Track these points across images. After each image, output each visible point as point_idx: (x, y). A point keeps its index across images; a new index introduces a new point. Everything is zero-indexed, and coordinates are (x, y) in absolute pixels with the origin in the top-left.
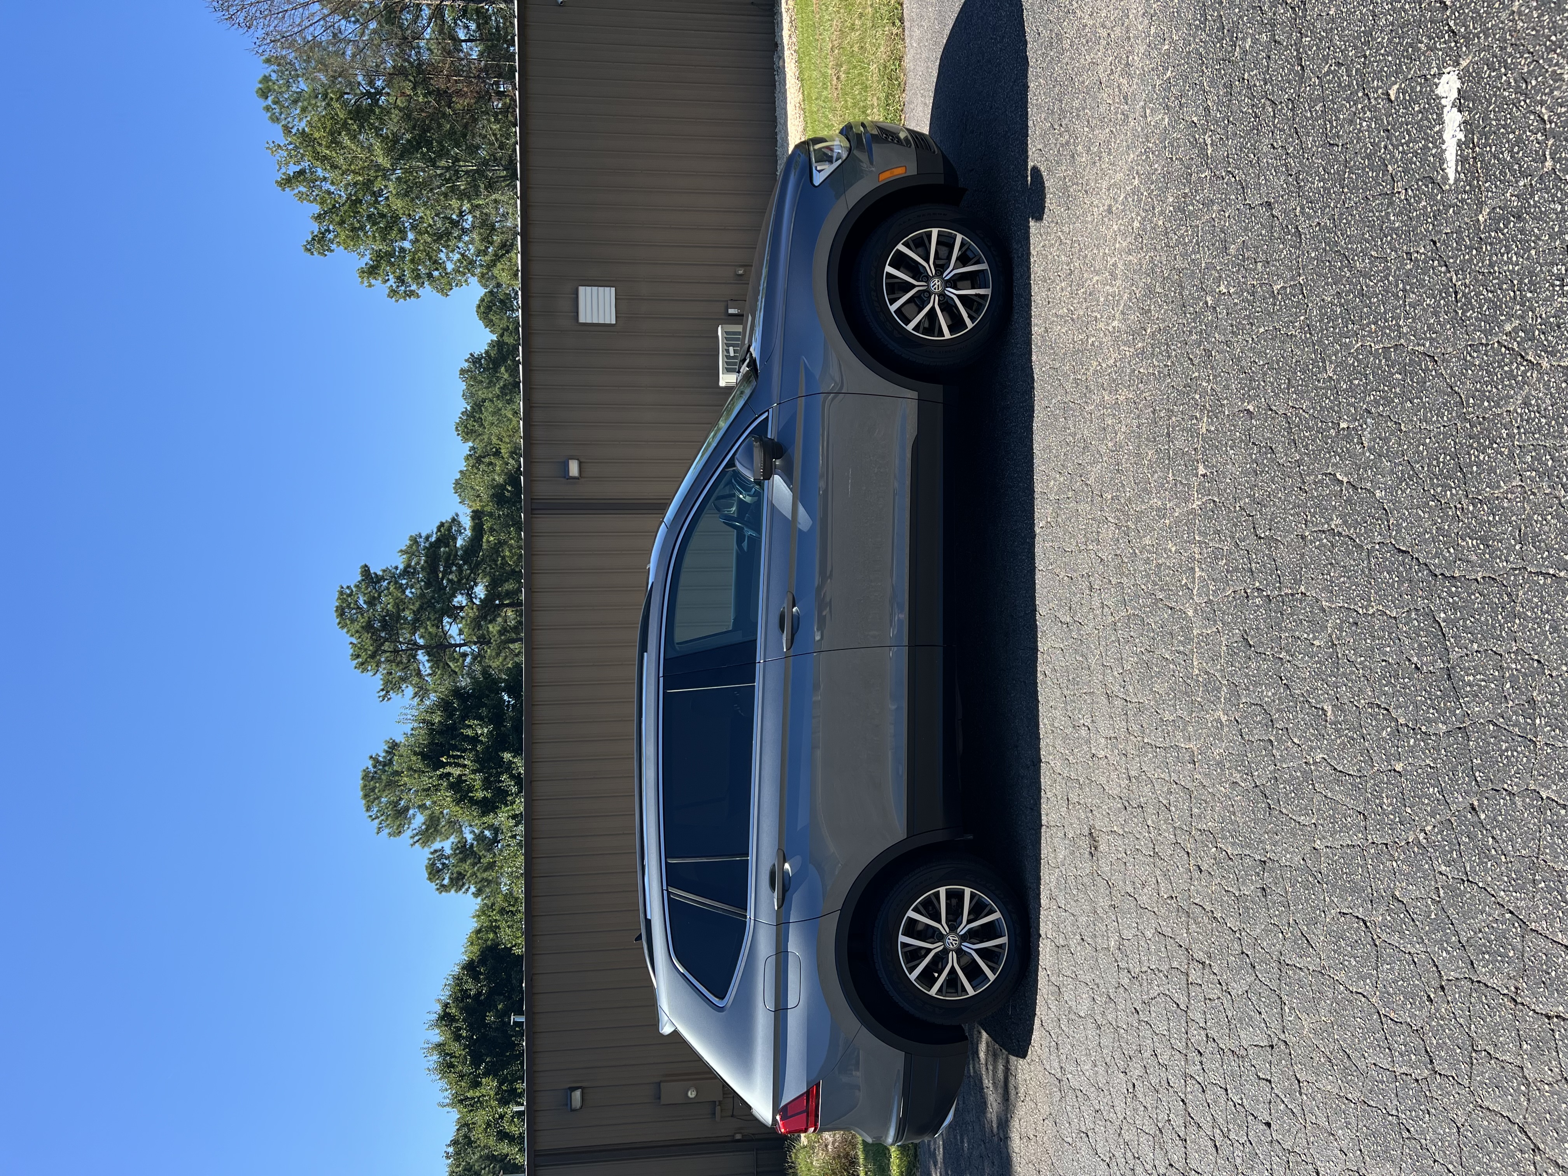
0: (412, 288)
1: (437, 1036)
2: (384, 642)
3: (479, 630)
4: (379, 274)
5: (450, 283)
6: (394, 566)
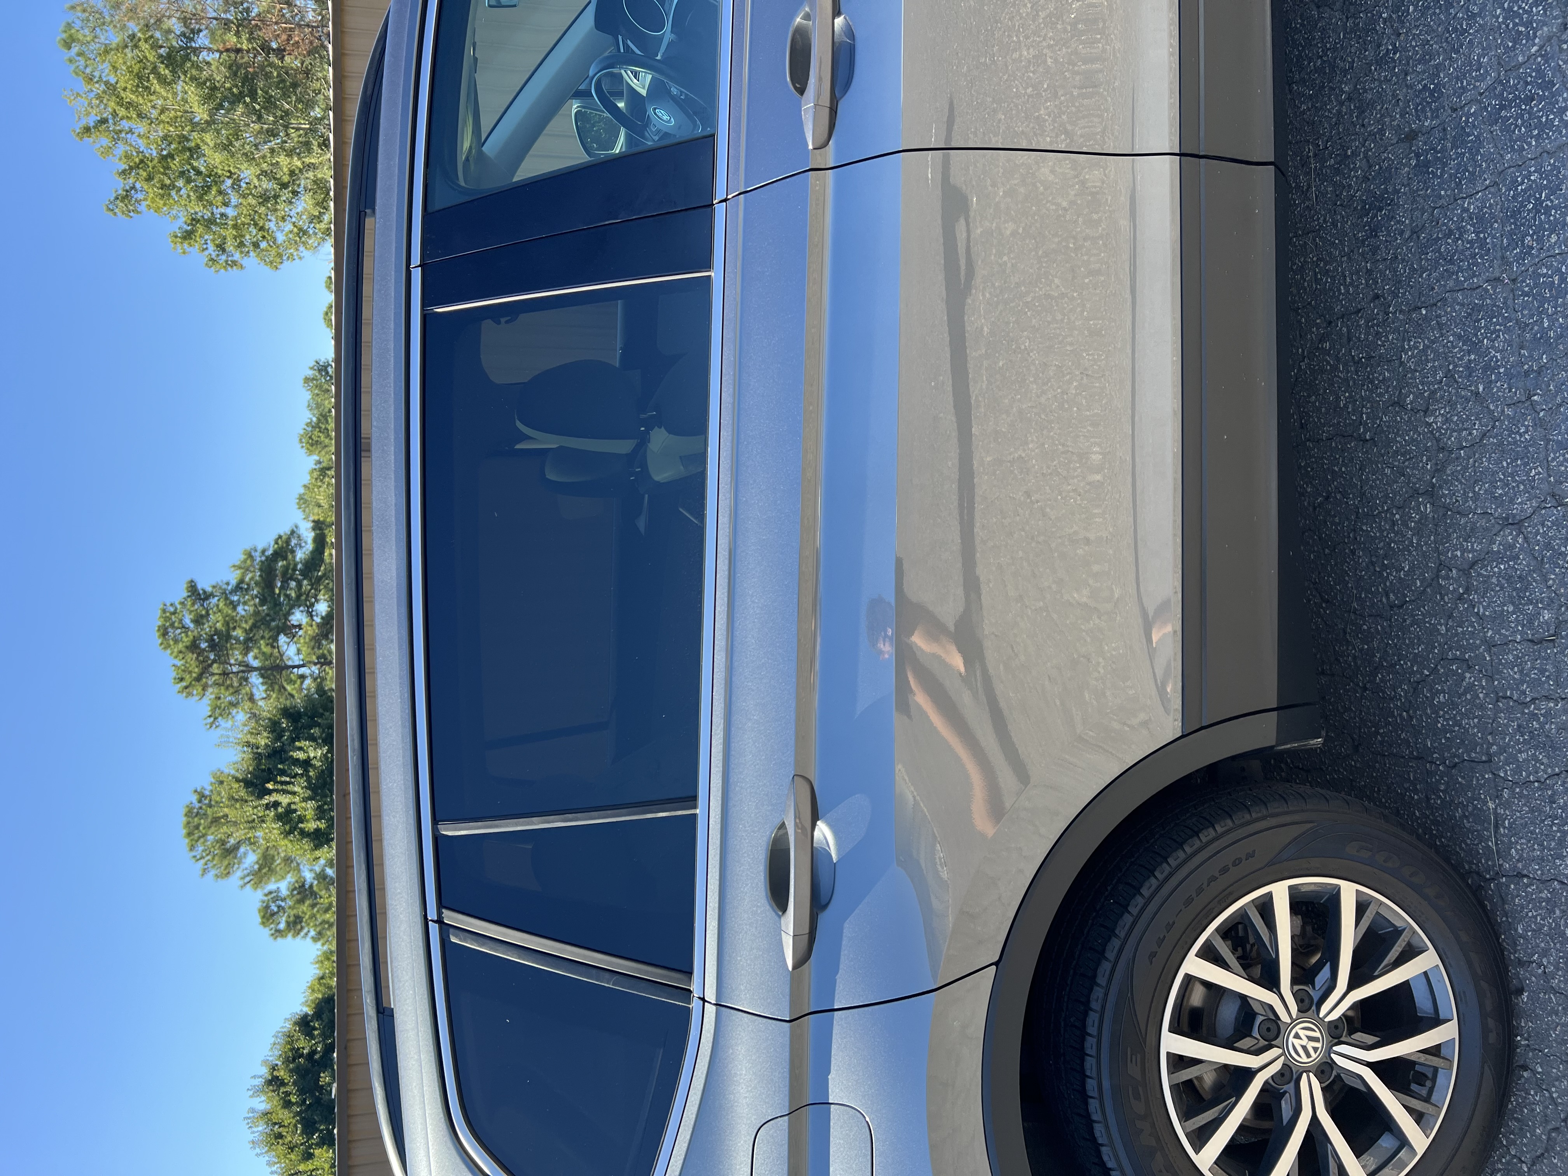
0: (235, 258)
1: (262, 1104)
2: (212, 664)
3: (319, 648)
4: (196, 241)
5: (280, 255)
6: (225, 581)
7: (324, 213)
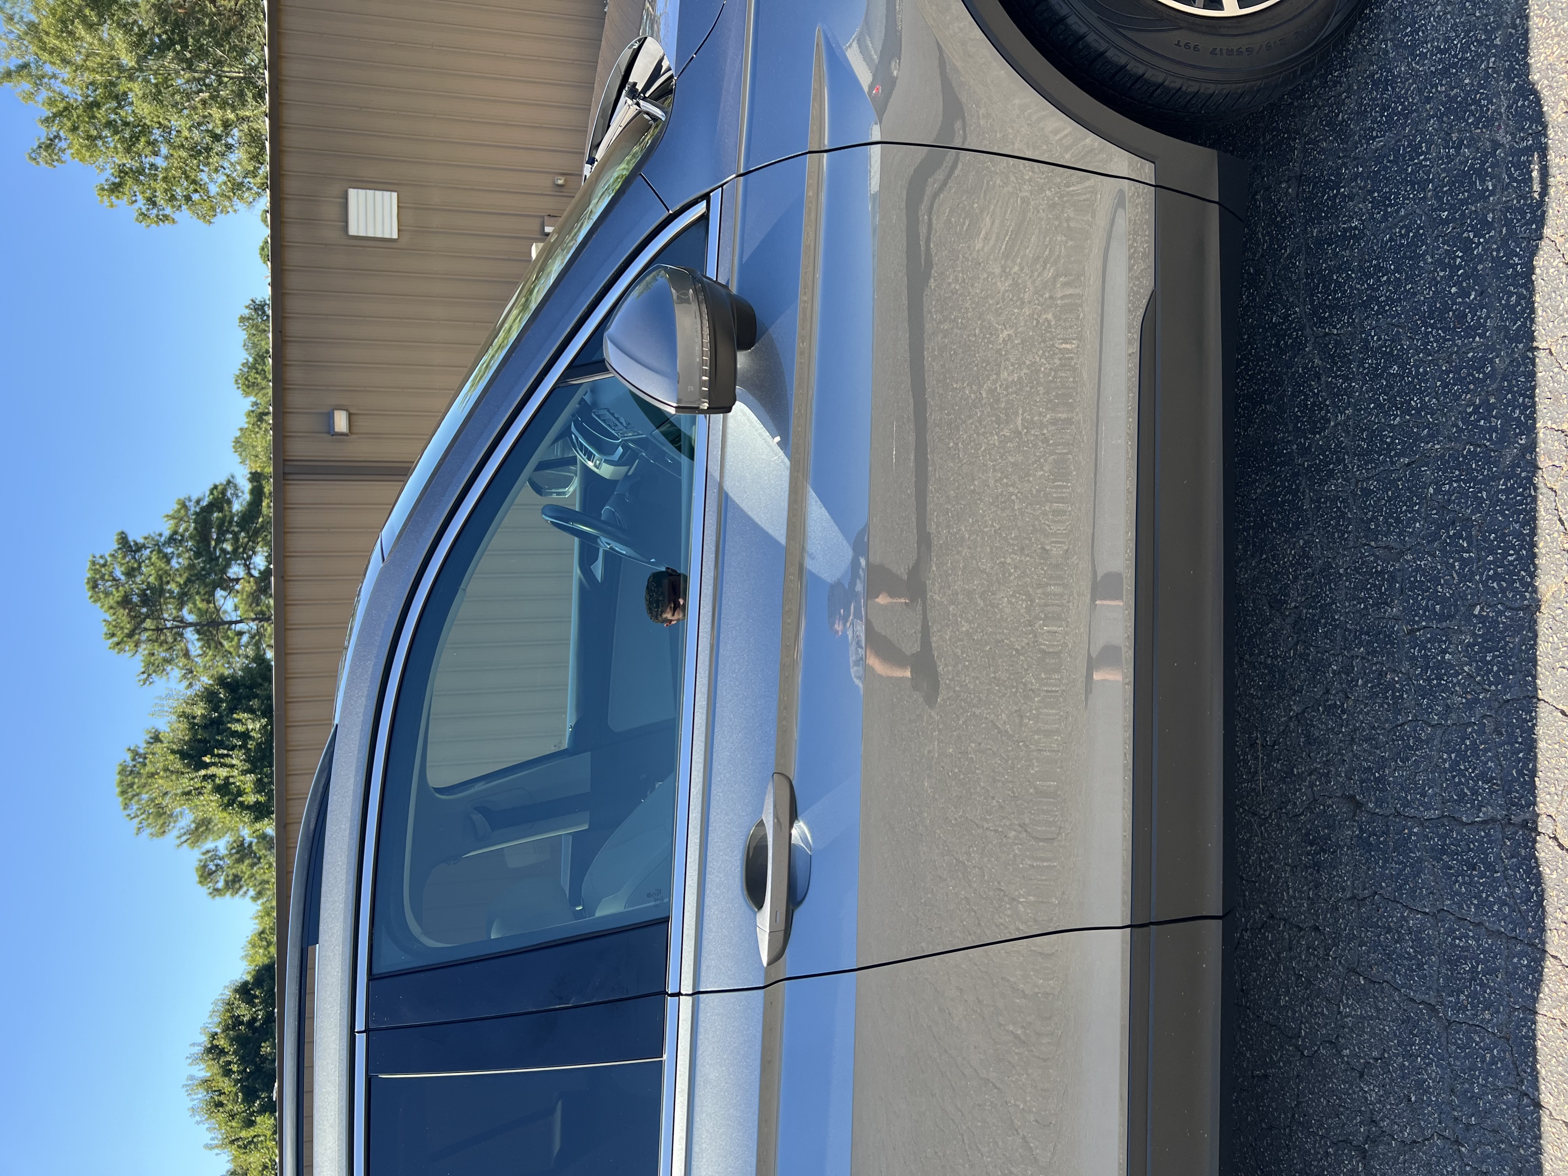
0: (166, 212)
1: (203, 1071)
2: (145, 620)
3: (258, 605)
4: (124, 194)
5: (213, 209)
6: (157, 533)
7: (259, 168)
